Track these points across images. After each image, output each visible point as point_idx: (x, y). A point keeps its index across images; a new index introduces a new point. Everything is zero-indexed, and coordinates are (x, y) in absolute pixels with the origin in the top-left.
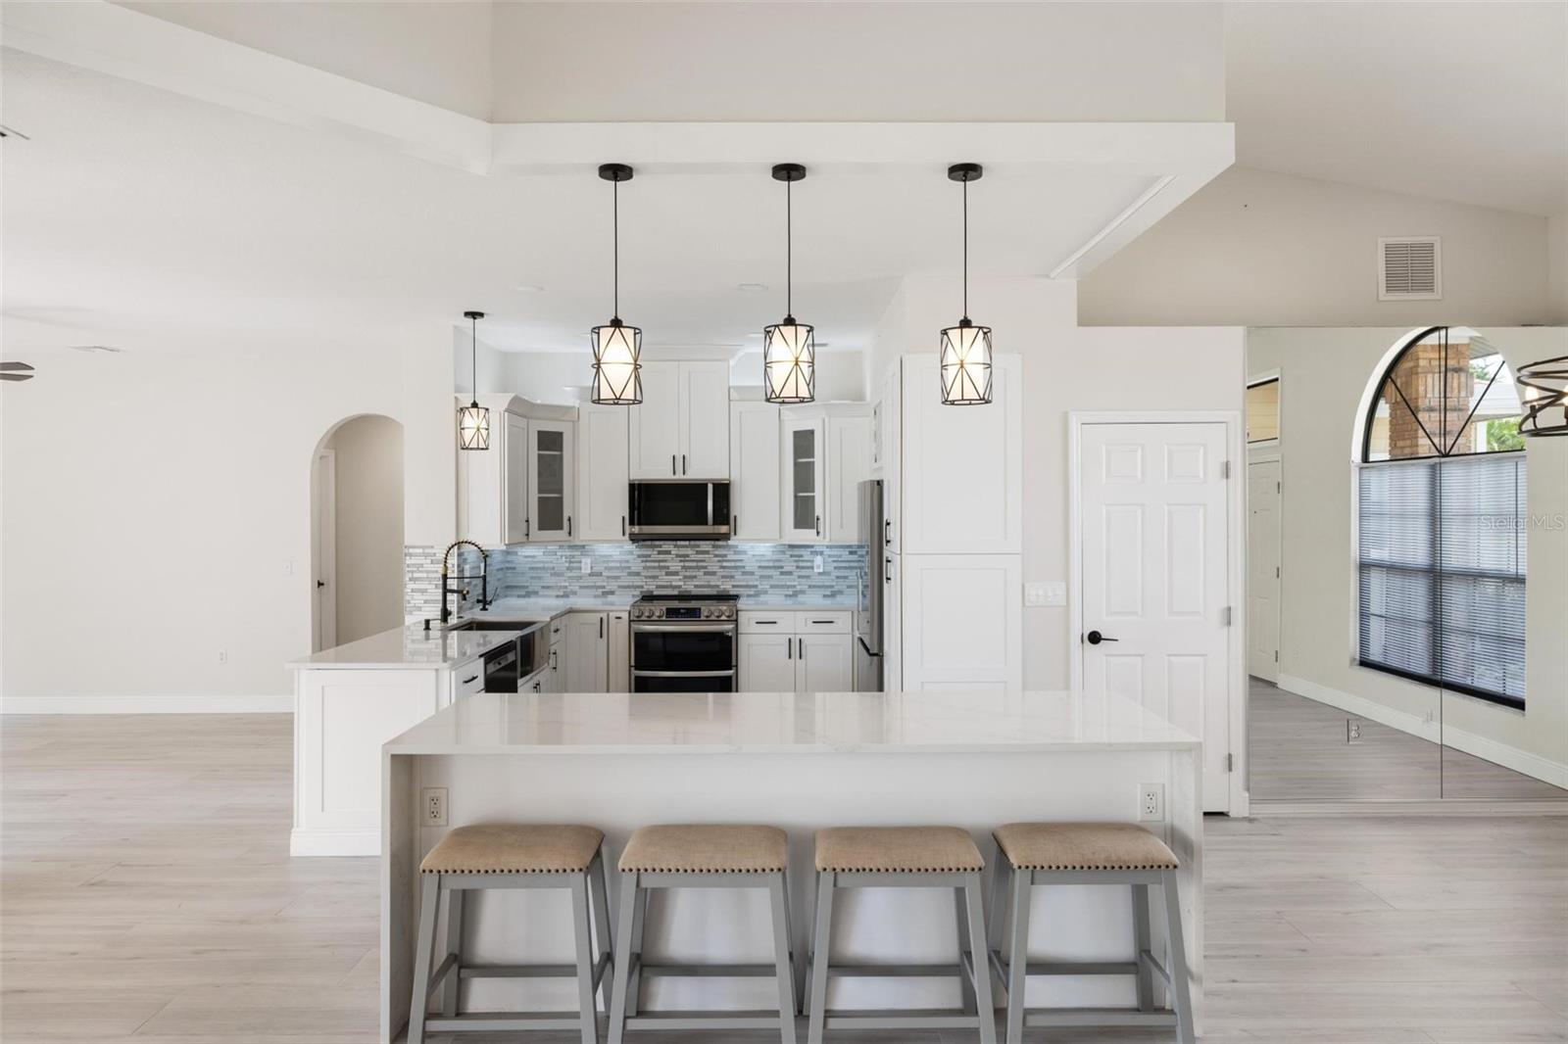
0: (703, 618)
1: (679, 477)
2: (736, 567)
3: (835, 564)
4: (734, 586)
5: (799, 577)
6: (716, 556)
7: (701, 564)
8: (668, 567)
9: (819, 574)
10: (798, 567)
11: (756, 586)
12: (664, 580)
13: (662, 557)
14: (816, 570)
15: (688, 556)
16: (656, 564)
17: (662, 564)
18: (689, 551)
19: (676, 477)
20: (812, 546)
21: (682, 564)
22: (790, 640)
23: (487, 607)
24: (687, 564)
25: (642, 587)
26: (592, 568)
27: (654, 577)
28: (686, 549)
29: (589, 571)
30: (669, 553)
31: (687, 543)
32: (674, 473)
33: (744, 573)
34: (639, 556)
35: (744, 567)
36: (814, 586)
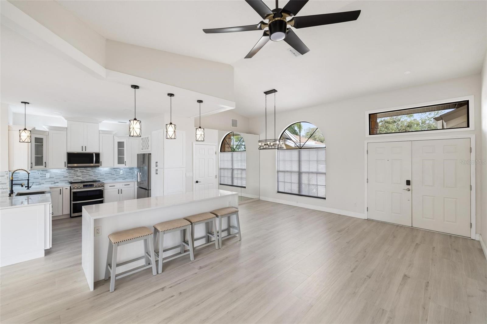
0: (94, 186)
1: (84, 151)
2: (98, 174)
3: (126, 172)
4: (98, 178)
5: (116, 175)
6: (92, 171)
7: (88, 173)
8: (77, 175)
9: (122, 174)
10: (116, 173)
11: (104, 178)
12: (76, 178)
13: (75, 172)
14: (121, 174)
15: (83, 172)
16: (73, 174)
17: (75, 174)
18: (84, 170)
19: (83, 151)
20: (120, 168)
21: (82, 174)
22: (119, 190)
23: (29, 188)
24: (83, 174)
25: (68, 180)
26: (50, 176)
27: (73, 177)
28: (83, 170)
29: (49, 177)
30: (78, 171)
31: (84, 168)
32: (82, 151)
33: (101, 175)
34: (67, 172)
35: (101, 174)
36: (120, 177)
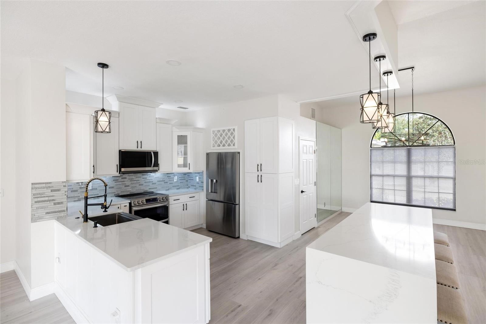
0: (159, 201)
2: (150, 182)
3: (180, 179)
4: (149, 189)
5: (170, 183)
6: (143, 178)
7: (138, 182)
8: (125, 184)
9: (176, 182)
10: (169, 180)
11: (156, 188)
12: (124, 189)
13: (123, 180)
14: (175, 181)
15: (133, 179)
16: (121, 183)
17: (123, 183)
18: (134, 177)
20: (173, 173)
21: (131, 182)
22: (184, 205)
23: (107, 210)
24: (133, 182)
25: (115, 192)
27: (120, 188)
28: (133, 176)
30: (125, 178)
31: (133, 174)
33: (153, 184)
34: (114, 180)
35: (152, 182)
36: (174, 186)
